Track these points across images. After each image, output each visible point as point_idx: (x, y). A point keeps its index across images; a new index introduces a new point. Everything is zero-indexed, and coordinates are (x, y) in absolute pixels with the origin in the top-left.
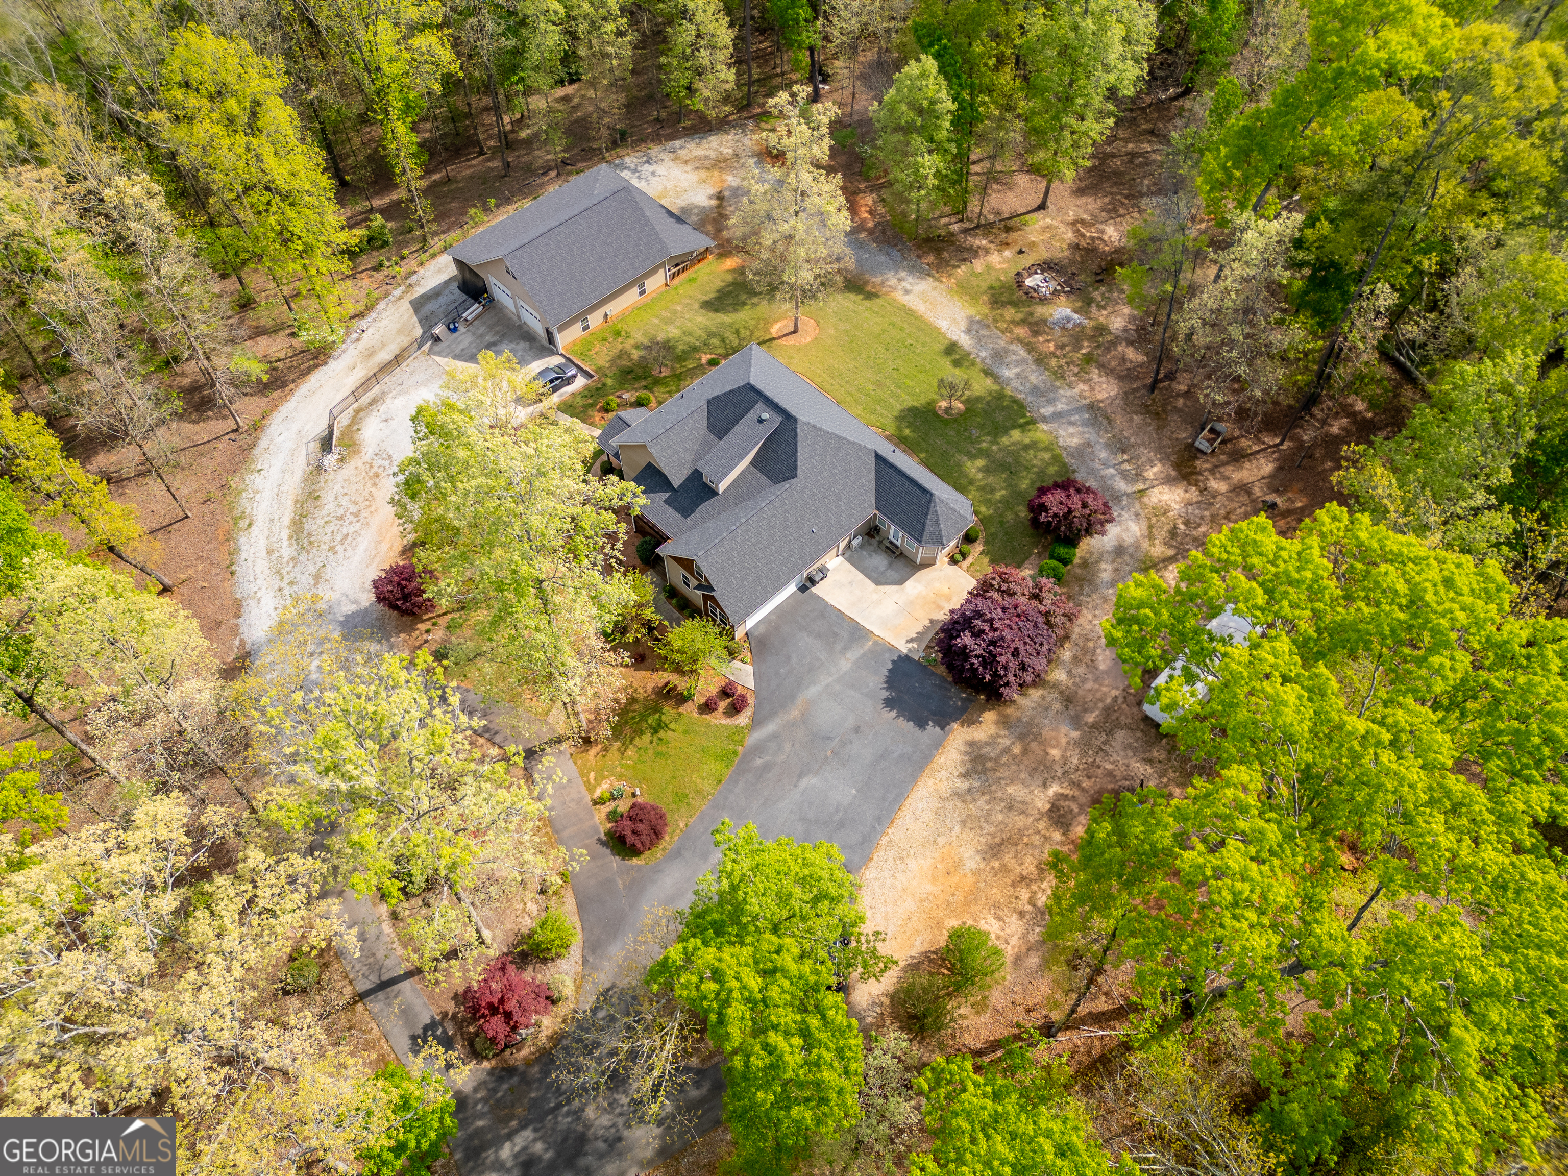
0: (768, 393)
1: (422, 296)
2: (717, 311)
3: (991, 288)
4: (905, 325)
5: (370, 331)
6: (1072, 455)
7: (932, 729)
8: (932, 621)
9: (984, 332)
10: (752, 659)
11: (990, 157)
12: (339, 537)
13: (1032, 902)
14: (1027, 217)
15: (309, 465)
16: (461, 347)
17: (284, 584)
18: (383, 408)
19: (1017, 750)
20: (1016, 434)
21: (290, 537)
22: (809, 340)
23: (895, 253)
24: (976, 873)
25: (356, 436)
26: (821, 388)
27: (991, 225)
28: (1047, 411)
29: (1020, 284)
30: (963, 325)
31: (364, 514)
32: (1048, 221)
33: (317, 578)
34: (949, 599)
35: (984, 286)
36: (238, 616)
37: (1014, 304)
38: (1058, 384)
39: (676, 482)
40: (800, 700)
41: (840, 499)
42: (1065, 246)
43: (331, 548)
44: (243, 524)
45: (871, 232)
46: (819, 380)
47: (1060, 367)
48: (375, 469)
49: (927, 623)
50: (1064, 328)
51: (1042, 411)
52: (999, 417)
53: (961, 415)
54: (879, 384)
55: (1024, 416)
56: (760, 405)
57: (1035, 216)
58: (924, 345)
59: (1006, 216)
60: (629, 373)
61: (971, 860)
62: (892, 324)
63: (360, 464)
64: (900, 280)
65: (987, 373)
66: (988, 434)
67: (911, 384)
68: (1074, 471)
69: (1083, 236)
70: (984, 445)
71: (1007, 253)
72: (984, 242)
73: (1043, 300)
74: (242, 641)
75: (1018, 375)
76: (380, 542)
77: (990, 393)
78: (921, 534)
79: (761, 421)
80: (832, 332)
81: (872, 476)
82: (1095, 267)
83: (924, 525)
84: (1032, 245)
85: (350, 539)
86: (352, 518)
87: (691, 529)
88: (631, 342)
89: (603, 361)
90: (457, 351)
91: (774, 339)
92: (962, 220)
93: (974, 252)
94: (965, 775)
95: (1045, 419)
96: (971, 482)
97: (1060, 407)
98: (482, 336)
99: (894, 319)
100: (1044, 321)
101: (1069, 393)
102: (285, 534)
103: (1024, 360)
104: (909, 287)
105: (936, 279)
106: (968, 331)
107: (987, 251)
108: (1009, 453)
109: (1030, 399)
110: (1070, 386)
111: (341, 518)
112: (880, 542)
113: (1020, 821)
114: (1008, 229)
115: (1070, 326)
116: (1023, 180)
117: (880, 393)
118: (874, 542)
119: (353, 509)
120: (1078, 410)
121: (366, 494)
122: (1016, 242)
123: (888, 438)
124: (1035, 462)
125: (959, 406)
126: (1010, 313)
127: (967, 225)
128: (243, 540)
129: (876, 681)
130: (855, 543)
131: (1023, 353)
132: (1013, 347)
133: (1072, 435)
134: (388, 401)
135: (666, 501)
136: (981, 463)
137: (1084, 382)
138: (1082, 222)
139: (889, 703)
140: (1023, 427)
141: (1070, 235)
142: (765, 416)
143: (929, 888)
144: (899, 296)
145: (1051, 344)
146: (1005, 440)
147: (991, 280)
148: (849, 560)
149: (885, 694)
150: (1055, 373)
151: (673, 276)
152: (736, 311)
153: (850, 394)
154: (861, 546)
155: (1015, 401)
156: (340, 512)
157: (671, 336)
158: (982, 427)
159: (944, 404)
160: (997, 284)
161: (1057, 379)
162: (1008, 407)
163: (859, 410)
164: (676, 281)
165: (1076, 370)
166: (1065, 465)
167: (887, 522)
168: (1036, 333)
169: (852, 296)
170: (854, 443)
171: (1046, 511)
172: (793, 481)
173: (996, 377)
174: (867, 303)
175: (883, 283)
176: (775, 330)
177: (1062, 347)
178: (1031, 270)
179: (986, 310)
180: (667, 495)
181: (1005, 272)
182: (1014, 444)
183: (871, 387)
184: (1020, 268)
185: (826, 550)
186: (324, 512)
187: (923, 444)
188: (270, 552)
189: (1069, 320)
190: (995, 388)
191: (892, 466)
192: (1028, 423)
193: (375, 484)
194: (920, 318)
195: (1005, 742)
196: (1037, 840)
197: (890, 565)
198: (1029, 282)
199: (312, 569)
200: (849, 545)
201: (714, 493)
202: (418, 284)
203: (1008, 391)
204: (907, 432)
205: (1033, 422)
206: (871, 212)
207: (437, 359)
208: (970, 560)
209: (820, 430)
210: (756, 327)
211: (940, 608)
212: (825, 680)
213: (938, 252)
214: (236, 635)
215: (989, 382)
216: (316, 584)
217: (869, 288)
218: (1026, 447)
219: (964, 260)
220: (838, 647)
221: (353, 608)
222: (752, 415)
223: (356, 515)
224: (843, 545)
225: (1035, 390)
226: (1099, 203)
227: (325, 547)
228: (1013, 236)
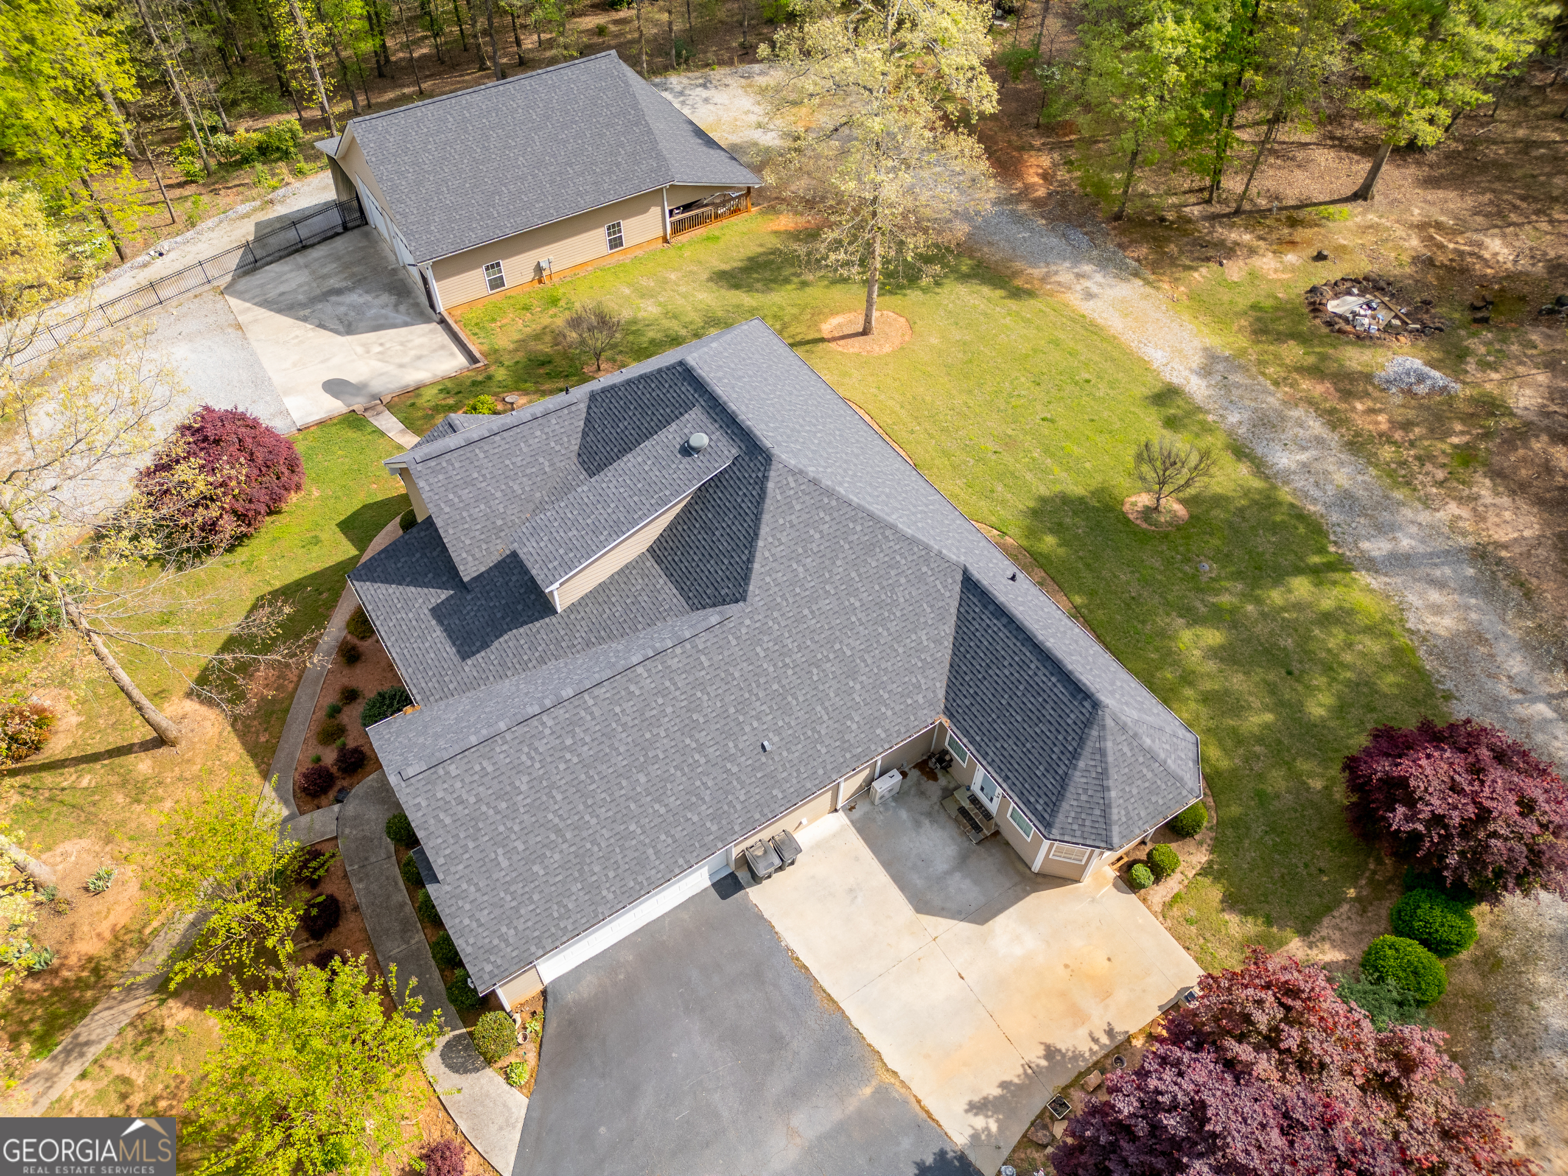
0: (721, 390)
1: (279, 219)
2: (737, 287)
3: (1254, 307)
4: (1080, 347)
5: (172, 255)
6: (1441, 656)
8: (1051, 1053)
9: (1237, 378)
10: (537, 1076)
11: (1269, 121)
14: (1332, 209)
20: (1301, 587)
22: (887, 349)
23: (1077, 236)
26: (886, 437)
27: (1264, 213)
28: (1377, 547)
29: (1316, 308)
30: (1196, 360)
32: (1372, 217)
35: (1242, 303)
37: (1302, 339)
38: (1398, 495)
39: (469, 570)
41: (853, 674)
42: (1406, 258)
45: (1037, 203)
46: (886, 420)
47: (1403, 464)
49: (1036, 1056)
50: (1409, 392)
51: (1365, 545)
52: (1265, 543)
53: (1179, 527)
54: (1010, 443)
55: (1322, 551)
56: (696, 415)
57: (1346, 208)
58: (1112, 385)
59: (1291, 203)
60: (543, 364)
62: (1056, 343)
64: (1079, 276)
65: (1240, 452)
66: (1238, 575)
67: (1077, 451)
68: (1448, 697)
69: (1441, 246)
70: (1225, 600)
71: (1291, 258)
72: (1247, 237)
73: (1363, 339)
75: (1306, 468)
77: (1247, 493)
78: (1054, 806)
79: (687, 450)
80: (934, 341)
81: (948, 629)
82: (1468, 298)
83: (1063, 782)
84: (1342, 250)
87: (466, 687)
88: (569, 316)
89: (504, 341)
91: (822, 340)
92: (1209, 202)
93: (1229, 251)
95: (1371, 565)
96: (1188, 678)
97: (1406, 543)
98: (324, 277)
99: (1061, 335)
100: (1368, 377)
101: (1425, 517)
103: (1319, 441)
104: (1095, 289)
105: (1147, 282)
106: (1206, 372)
107: (1252, 251)
108: (1290, 627)
109: (1335, 517)
110: (1426, 502)
112: (948, 793)
114: (1293, 223)
115: (1422, 389)
116: (1324, 157)
117: (1007, 458)
118: (934, 789)
120: (1452, 556)
122: (1309, 243)
123: (1006, 550)
124: (1348, 657)
125: (1174, 507)
126: (1293, 352)
127: (1216, 208)
130: (882, 786)
131: (1316, 426)
132: (1296, 413)
133: (1437, 610)
135: (437, 612)
136: (1213, 637)
137: (1460, 500)
138: (1439, 226)
140: (1318, 573)
141: (1414, 242)
142: (700, 439)
144: (1074, 299)
145: (1382, 418)
146: (1276, 596)
147: (1257, 295)
148: (863, 828)
150: (1391, 474)
151: (678, 228)
152: (768, 289)
153: (946, 453)
154: (899, 796)
155: (1301, 516)
157: (641, 315)
158: (1224, 558)
159: (1144, 500)
160: (1268, 303)
161: (1396, 485)
162: (1283, 525)
163: (954, 486)
164: (683, 238)
165: (1440, 475)
166: (1419, 673)
167: (970, 751)
168: (1347, 395)
169: (986, 290)
170: (912, 541)
171: (1411, 802)
172: (733, 609)
173: (1259, 466)
174: (1012, 304)
175: (1047, 275)
176: (828, 327)
177: (1406, 426)
178: (1340, 287)
179: (1243, 341)
180: (444, 595)
181: (1285, 285)
182: (1298, 606)
183: (991, 447)
184: (1317, 281)
185: (802, 796)
187: (1088, 578)
189: (1421, 378)
190: (1257, 484)
191: (1001, 612)
192: (1330, 567)
194: (1112, 340)
197: (963, 860)
198: (1333, 306)
200: (866, 788)
201: (545, 607)
202: (282, 202)
203: (1285, 494)
204: (1050, 541)
205: (1341, 565)
206: (1045, 176)
207: (231, 302)
208: (1172, 885)
209: (830, 493)
210: (795, 318)
211: (1077, 1015)
213: (1158, 243)
215: (1243, 472)
217: (1019, 282)
218: (1327, 619)
219: (1208, 259)
222: (671, 436)
224: (848, 787)
225: (1346, 500)
226: (1470, 202)
228: (1301, 234)
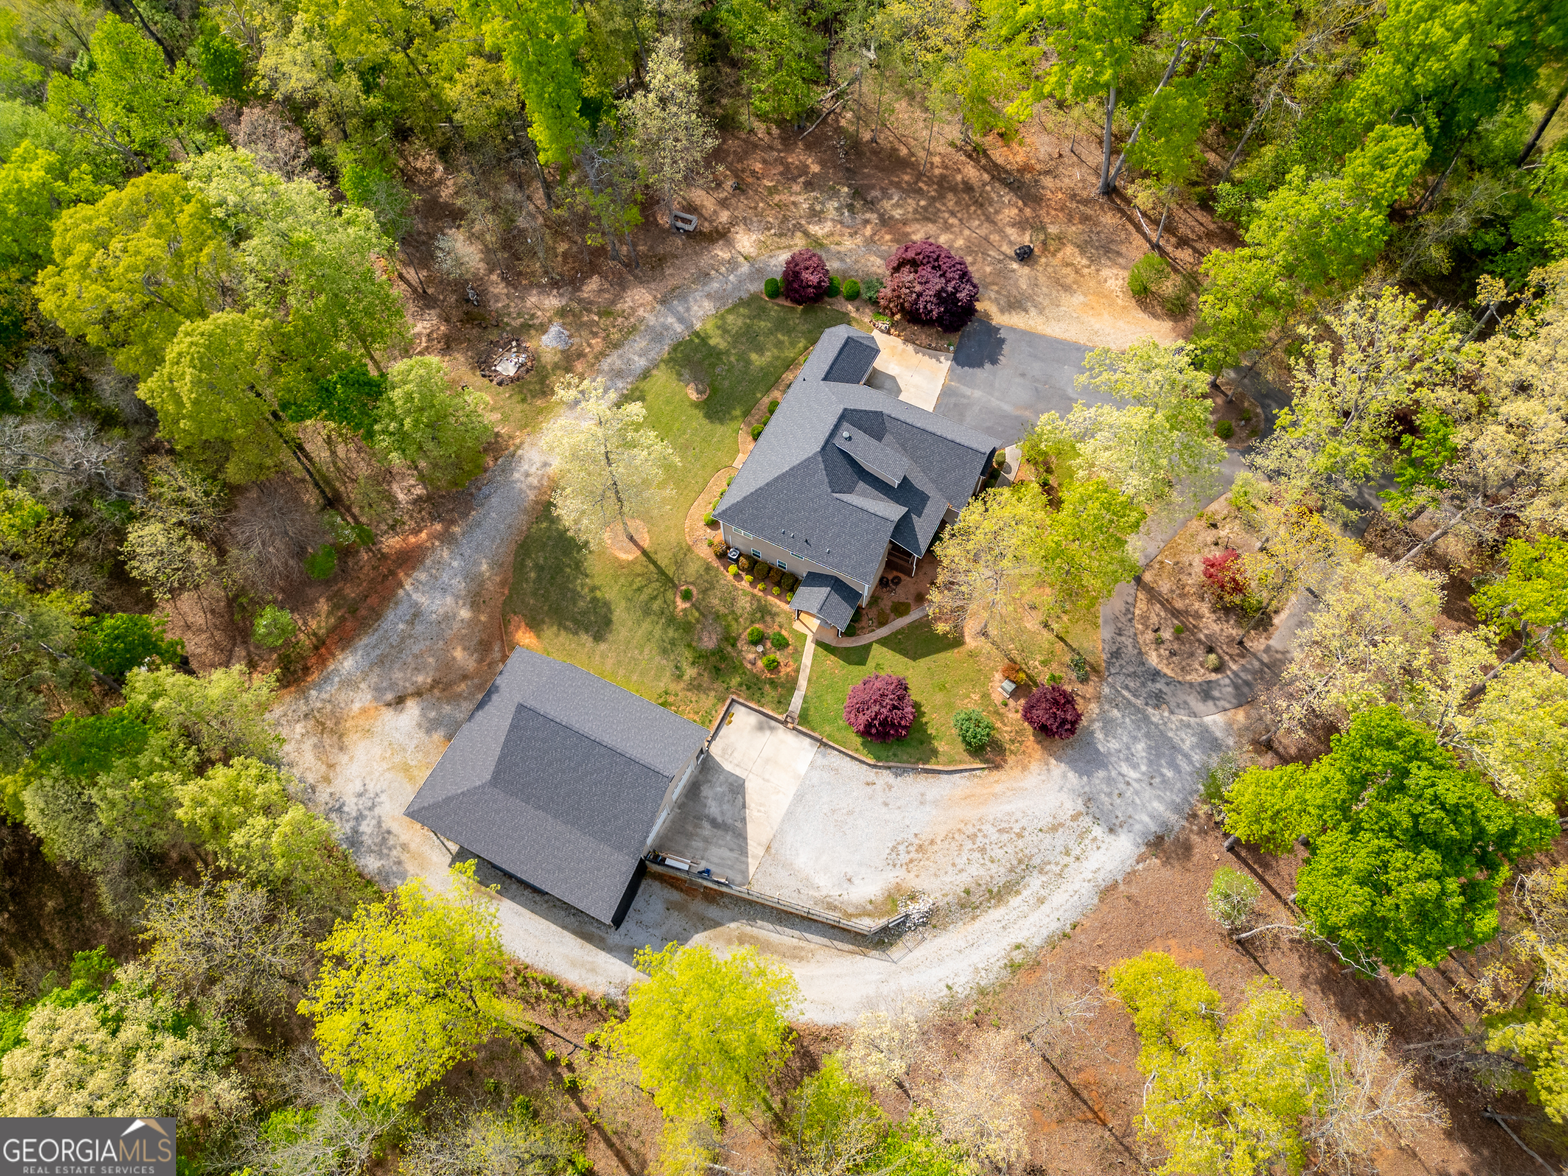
2: (608, 622)
6: (724, 303)
7: (1002, 334)
12: (1005, 837)
13: (1089, 267)
15: (924, 939)
16: (728, 854)
17: (1071, 859)
18: (835, 893)
19: (995, 288)
21: (1018, 893)
24: (1085, 295)
25: (880, 899)
31: (970, 830)
33: (1054, 829)
34: (895, 347)
36: (1115, 885)
39: (904, 510)
40: (1018, 413)
43: (1020, 836)
44: (1018, 956)
48: (913, 855)
50: (570, 336)
61: (1078, 299)
63: (912, 875)
73: (534, 358)
74: (1141, 859)
76: (995, 795)
85: (1004, 825)
86: (980, 839)
88: (673, 687)
89: (708, 701)
90: (735, 855)
91: (645, 553)
94: (1026, 311)
98: (707, 840)
102: (1015, 901)
105: (519, 447)
111: (983, 850)
113: (1042, 279)
115: (565, 333)
119: (969, 845)
121: (946, 844)
128: (1037, 941)
129: (983, 373)
131: (610, 359)
133: (702, 306)
134: (824, 893)
139: (994, 362)
143: (1106, 316)
145: (593, 341)
149: (988, 366)
156: (977, 855)
166: (732, 306)
167: (862, 380)
186: (982, 872)
188: (1041, 901)
190: (662, 366)
193: (932, 842)
195: (993, 295)
196: (1050, 270)
198: (511, 373)
199: (1048, 839)
207: (752, 870)
212: (995, 402)
214: (1135, 872)
216: (1061, 825)
220: (965, 401)
221: (1071, 775)
223: (973, 837)
225: (656, 339)
227: (1020, 843)
